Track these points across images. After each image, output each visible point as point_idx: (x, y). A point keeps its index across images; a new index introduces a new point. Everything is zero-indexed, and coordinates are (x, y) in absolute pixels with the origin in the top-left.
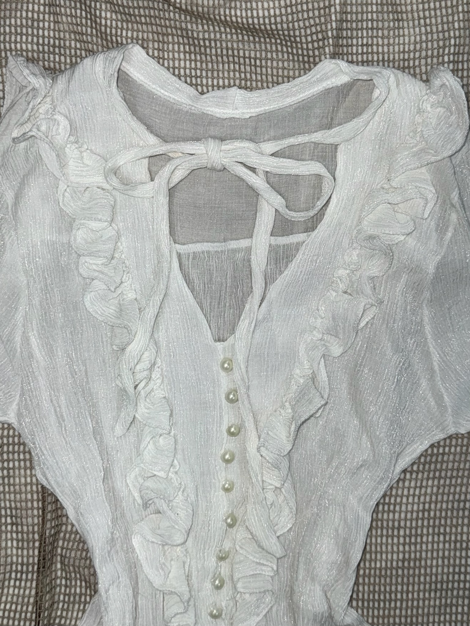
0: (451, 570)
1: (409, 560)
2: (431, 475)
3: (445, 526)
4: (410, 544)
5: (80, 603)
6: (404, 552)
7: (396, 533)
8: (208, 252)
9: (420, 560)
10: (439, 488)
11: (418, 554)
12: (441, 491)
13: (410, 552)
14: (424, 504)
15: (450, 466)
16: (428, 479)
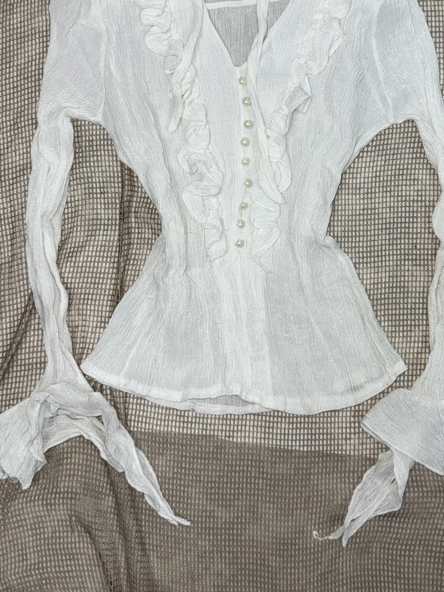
0: (396, 215)
1: (367, 209)
2: (380, 154)
3: (390, 186)
4: (367, 198)
5: (148, 244)
6: (364, 204)
7: (358, 192)
8: (228, 8)
9: (375, 209)
10: (385, 162)
11: (373, 205)
12: (387, 163)
13: (367, 204)
14: (376, 172)
15: (392, 147)
16: (378, 156)
